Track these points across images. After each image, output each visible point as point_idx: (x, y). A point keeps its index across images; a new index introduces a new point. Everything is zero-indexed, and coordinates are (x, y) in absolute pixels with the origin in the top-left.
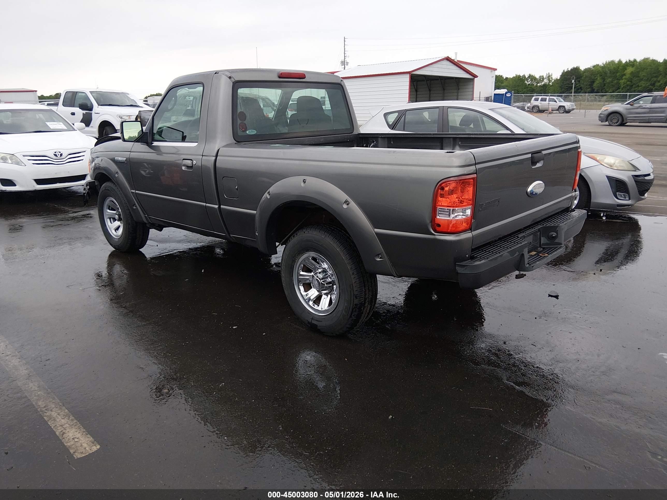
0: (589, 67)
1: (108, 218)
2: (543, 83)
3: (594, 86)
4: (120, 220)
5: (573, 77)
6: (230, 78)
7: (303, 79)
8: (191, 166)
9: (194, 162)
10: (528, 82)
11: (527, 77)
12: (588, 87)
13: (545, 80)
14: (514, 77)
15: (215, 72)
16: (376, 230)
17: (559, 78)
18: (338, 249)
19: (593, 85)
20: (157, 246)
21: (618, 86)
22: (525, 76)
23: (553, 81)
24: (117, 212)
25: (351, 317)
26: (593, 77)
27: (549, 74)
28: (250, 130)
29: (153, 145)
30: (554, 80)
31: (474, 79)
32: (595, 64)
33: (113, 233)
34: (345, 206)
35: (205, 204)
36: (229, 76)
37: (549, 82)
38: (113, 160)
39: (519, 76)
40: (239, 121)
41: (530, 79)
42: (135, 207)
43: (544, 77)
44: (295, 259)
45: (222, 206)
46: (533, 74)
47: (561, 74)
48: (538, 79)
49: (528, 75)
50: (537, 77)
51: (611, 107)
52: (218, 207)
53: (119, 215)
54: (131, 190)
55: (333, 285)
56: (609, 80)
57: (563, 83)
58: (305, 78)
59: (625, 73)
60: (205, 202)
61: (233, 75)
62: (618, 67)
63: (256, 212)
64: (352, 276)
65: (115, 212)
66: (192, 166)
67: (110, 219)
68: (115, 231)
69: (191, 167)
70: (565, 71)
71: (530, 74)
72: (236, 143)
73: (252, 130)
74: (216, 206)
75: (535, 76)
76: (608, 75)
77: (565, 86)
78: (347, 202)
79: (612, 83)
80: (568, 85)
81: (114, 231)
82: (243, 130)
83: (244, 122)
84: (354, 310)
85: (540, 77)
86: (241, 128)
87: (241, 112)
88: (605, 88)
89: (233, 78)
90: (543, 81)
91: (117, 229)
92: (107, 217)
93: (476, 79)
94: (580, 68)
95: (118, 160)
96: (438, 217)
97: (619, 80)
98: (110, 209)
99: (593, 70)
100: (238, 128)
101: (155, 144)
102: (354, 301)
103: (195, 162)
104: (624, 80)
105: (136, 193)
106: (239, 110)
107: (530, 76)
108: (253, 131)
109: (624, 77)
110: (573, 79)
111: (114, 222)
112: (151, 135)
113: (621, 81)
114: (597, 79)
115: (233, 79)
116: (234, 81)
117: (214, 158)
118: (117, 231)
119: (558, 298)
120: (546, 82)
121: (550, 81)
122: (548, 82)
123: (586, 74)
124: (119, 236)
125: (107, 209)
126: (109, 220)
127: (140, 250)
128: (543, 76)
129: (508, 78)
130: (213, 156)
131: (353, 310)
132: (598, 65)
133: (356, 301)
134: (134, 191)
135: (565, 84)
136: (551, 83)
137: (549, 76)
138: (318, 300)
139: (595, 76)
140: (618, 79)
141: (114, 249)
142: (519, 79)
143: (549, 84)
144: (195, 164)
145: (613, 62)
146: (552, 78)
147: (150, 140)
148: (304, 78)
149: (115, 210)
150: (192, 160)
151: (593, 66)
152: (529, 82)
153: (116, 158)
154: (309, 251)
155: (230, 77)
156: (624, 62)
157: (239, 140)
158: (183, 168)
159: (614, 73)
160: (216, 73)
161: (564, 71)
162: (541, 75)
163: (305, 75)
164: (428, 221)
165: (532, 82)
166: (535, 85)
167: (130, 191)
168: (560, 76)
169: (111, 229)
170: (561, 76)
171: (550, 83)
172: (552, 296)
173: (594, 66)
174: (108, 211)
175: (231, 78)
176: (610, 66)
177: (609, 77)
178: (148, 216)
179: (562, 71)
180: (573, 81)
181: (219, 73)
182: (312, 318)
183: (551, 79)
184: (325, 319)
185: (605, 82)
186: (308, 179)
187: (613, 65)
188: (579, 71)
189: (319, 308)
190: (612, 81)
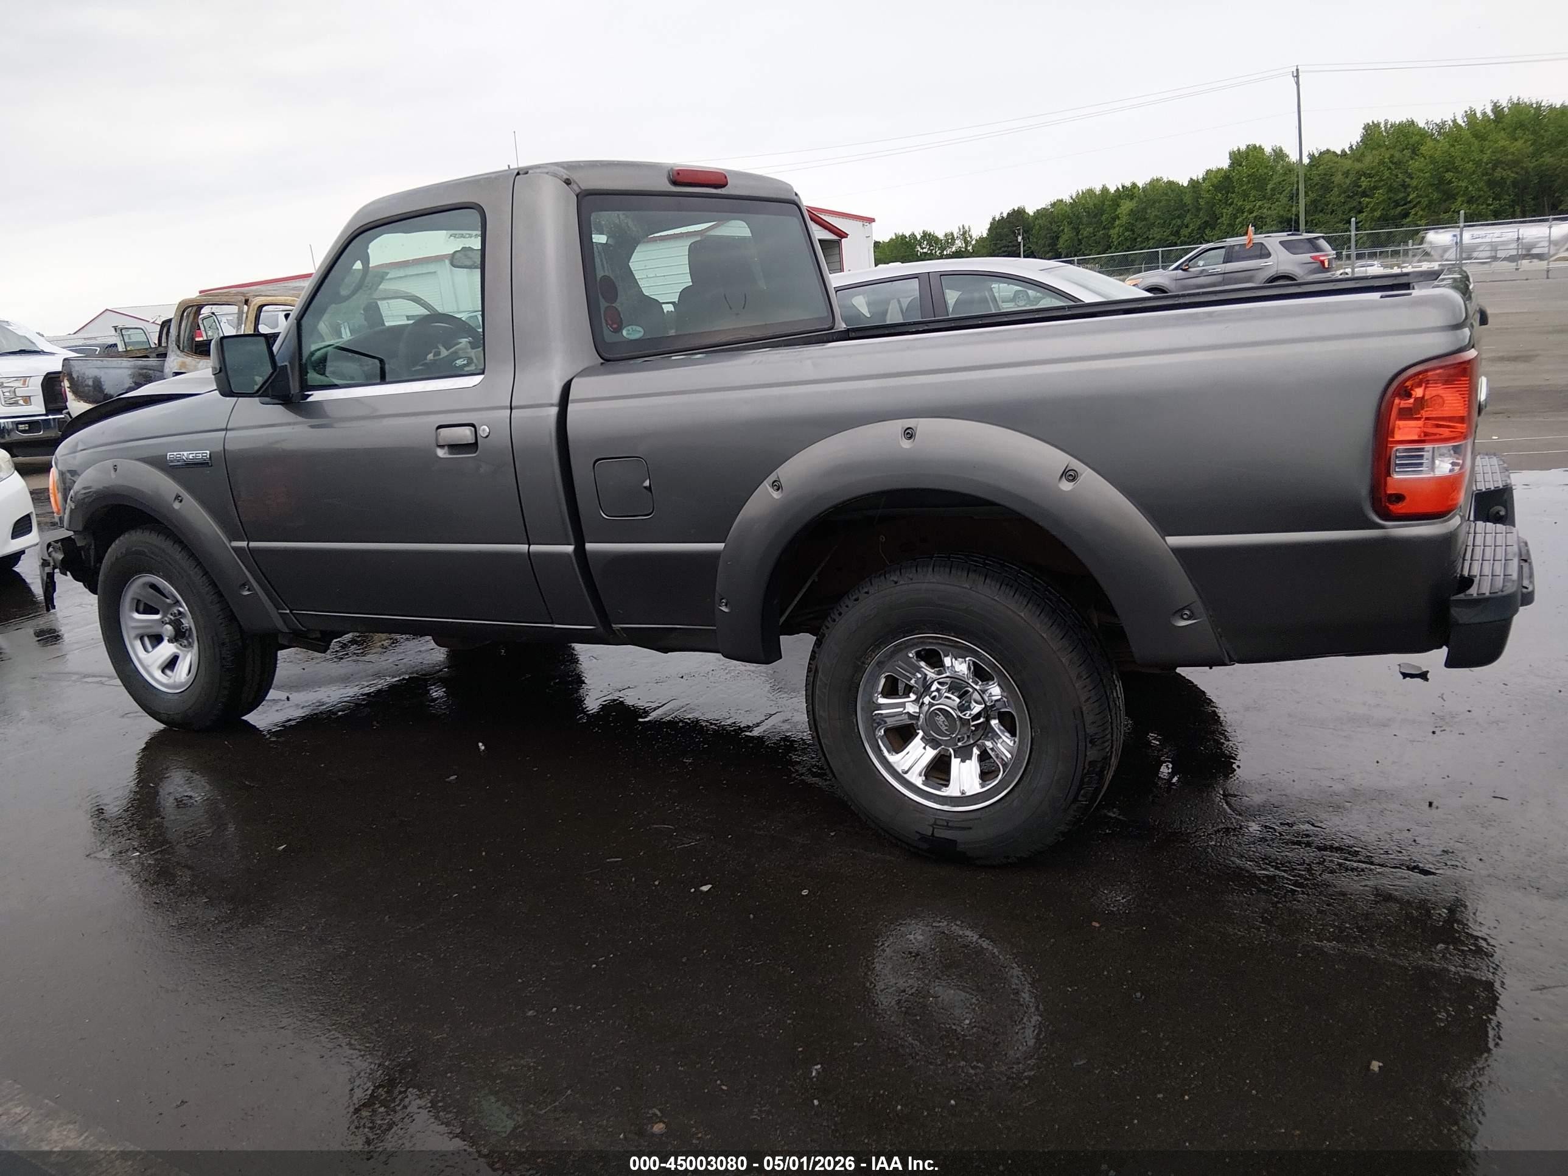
0: (1044, 206)
1: (136, 637)
2: (954, 249)
3: (1058, 246)
4: (179, 635)
5: (1018, 230)
6: (568, 182)
7: (723, 189)
8: (473, 441)
9: (484, 430)
10: (923, 248)
11: (919, 237)
12: (1048, 249)
13: (957, 242)
14: (891, 240)
15: (516, 171)
16: (1174, 541)
17: (985, 235)
18: (1022, 615)
19: (1056, 245)
20: (288, 699)
21: (1108, 242)
22: (915, 236)
23: (973, 242)
24: (164, 616)
25: (1075, 800)
26: (1054, 227)
27: (964, 228)
28: (629, 328)
29: (310, 399)
30: (976, 240)
31: (840, 240)
32: (1054, 199)
33: (158, 679)
34: (1066, 486)
35: (527, 546)
36: (565, 177)
37: (966, 246)
38: (159, 463)
39: (903, 237)
40: (603, 304)
41: (925, 243)
42: (249, 590)
43: (955, 236)
44: (863, 663)
45: (589, 546)
46: (930, 230)
47: (989, 226)
48: (941, 240)
49: (921, 232)
50: (941, 235)
51: (1143, 278)
52: (575, 549)
53: (177, 624)
54: (230, 541)
55: (988, 720)
56: (1086, 231)
57: (995, 244)
58: (727, 184)
59: (1117, 213)
60: (527, 542)
61: (574, 176)
62: (1103, 203)
63: (723, 544)
64: (1077, 685)
65: (157, 617)
66: (476, 443)
67: (142, 639)
68: (163, 671)
69: (473, 446)
70: (997, 219)
71: (924, 231)
72: (602, 364)
73: (634, 327)
74: (570, 548)
75: (936, 234)
76: (1085, 220)
77: (1001, 251)
78: (1070, 475)
79: (1095, 236)
80: (1006, 249)
81: (160, 672)
82: (615, 326)
83: (614, 305)
84: (1086, 780)
85: (946, 235)
86: (610, 322)
87: (605, 278)
88: (1081, 250)
89: (575, 182)
90: (953, 244)
91: (171, 664)
92: (133, 634)
93: (843, 240)
94: (1027, 211)
95: (178, 461)
96: (1396, 476)
97: (1109, 229)
98: (141, 608)
99: (1052, 212)
100: (604, 324)
101: (317, 396)
102: (1088, 753)
103: (488, 430)
104: (1117, 229)
105: (252, 551)
106: (600, 274)
107: (926, 236)
108: (636, 331)
109: (1117, 223)
110: (1019, 234)
111: (154, 647)
112: (297, 373)
113: (1112, 232)
114: (1063, 230)
115: (575, 187)
116: (578, 191)
117: (554, 411)
118: (168, 672)
119: (1427, 680)
120: (960, 245)
121: (967, 243)
122: (964, 245)
123: (1040, 221)
124: (181, 685)
125: (131, 610)
126: (138, 643)
127: (243, 718)
128: (952, 234)
129: (879, 242)
130: (552, 405)
131: (1082, 780)
132: (1062, 201)
133: (1092, 754)
134: (244, 544)
135: (999, 246)
136: (971, 247)
137: (964, 233)
138: (939, 770)
139: (1058, 224)
140: (1104, 228)
141: (162, 726)
142: (902, 244)
143: (966, 249)
144: (487, 436)
145: (1090, 192)
146: (971, 237)
147: (294, 387)
148: (724, 186)
149: (157, 612)
150: (473, 425)
151: (1051, 205)
152: (925, 248)
153: (170, 455)
154: (917, 632)
155: (567, 179)
156: (1112, 190)
157: (607, 356)
158: (441, 453)
159: (1095, 216)
160: (518, 174)
161: (994, 219)
162: (948, 231)
163: (726, 177)
164: (1364, 491)
165: (932, 248)
166: (938, 253)
167: (228, 545)
168: (987, 232)
169: (150, 669)
170: (990, 230)
171: (969, 248)
172: (1412, 676)
173: (1053, 205)
174: (137, 616)
175: (570, 184)
176: (1086, 200)
177: (1089, 224)
178: (291, 611)
179: (990, 220)
180: (1020, 238)
181: (530, 172)
182: (932, 822)
183: (969, 239)
184: (980, 819)
185: (1080, 237)
186: (922, 425)
187: (1091, 198)
188: (1026, 216)
189: (952, 791)
190: (1093, 233)
